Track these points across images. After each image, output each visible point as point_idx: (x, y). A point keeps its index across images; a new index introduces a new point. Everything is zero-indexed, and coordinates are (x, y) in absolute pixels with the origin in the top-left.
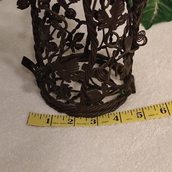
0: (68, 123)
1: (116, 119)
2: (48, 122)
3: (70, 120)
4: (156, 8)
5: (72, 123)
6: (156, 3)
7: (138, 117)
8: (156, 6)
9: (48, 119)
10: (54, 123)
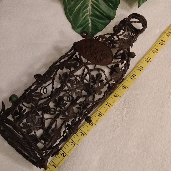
0: (64, 157)
1: (82, 134)
2: (55, 167)
3: (63, 154)
4: (89, 21)
5: (65, 156)
6: (89, 18)
7: (91, 126)
8: (89, 19)
9: (53, 165)
10: (58, 164)
